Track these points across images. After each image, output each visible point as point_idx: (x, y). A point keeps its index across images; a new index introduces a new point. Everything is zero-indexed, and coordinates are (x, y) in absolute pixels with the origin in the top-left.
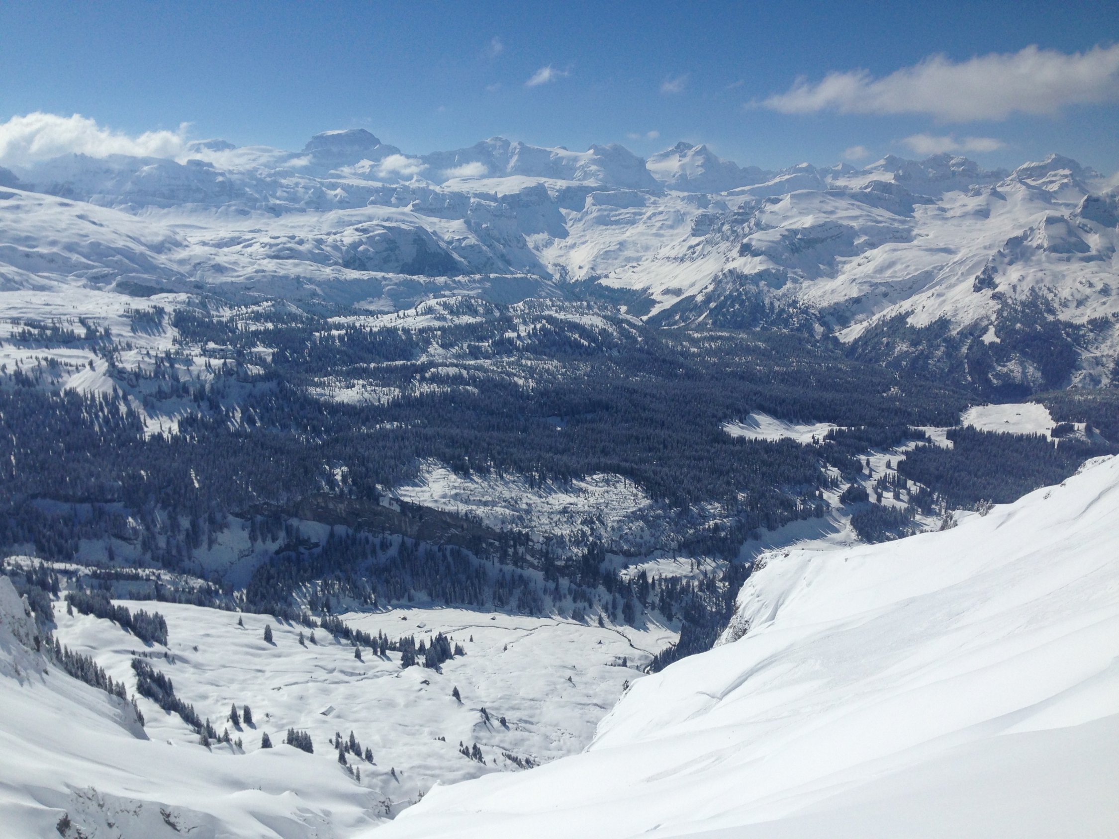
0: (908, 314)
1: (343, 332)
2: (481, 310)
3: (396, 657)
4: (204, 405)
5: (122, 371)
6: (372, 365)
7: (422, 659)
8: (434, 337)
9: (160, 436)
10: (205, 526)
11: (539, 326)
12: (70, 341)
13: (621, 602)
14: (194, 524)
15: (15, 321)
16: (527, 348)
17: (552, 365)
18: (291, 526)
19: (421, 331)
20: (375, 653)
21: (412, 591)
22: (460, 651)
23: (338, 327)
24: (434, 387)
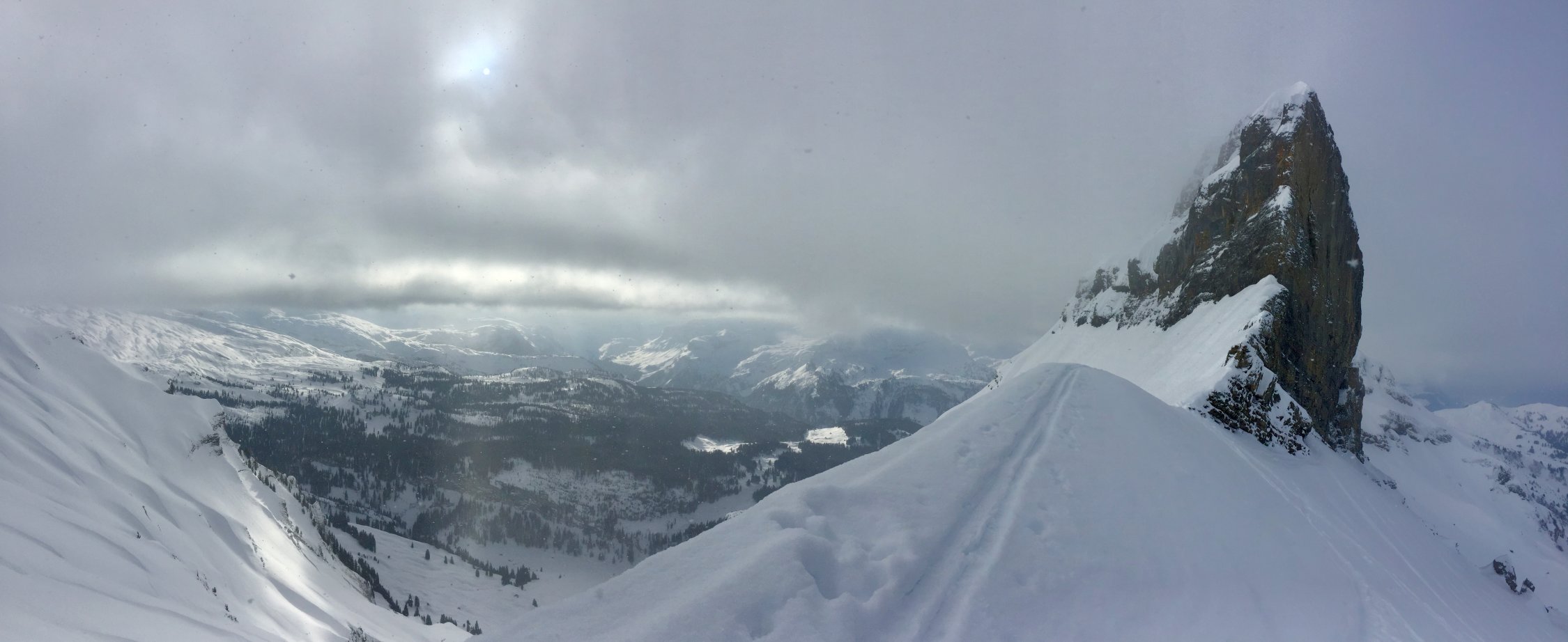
0: (775, 382)
1: (471, 384)
2: (548, 375)
3: (498, 578)
4: (397, 419)
5: (357, 400)
6: (487, 403)
7: (513, 581)
8: (522, 389)
9: (374, 434)
10: (393, 488)
11: (581, 384)
12: (334, 381)
13: (626, 549)
14: (388, 486)
15: (310, 372)
16: (575, 397)
17: (588, 407)
18: (439, 492)
19: (515, 385)
20: (487, 574)
21: (506, 538)
22: (535, 577)
23: (469, 381)
24: (522, 417)
